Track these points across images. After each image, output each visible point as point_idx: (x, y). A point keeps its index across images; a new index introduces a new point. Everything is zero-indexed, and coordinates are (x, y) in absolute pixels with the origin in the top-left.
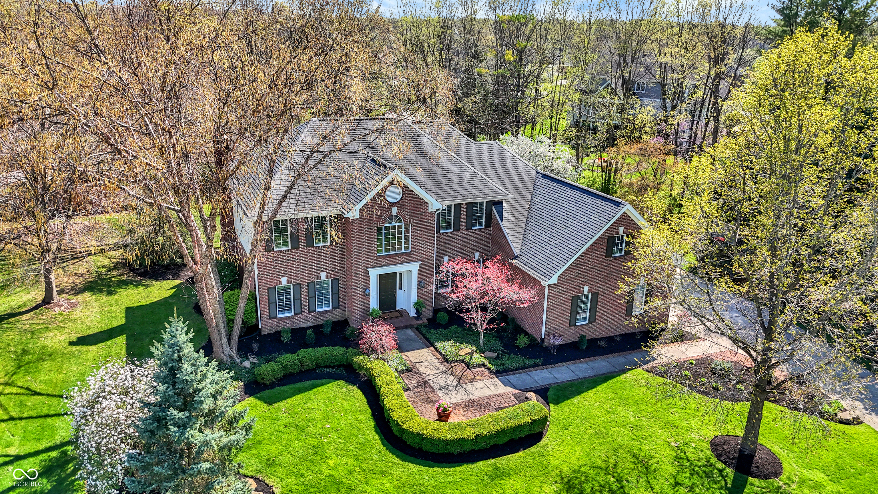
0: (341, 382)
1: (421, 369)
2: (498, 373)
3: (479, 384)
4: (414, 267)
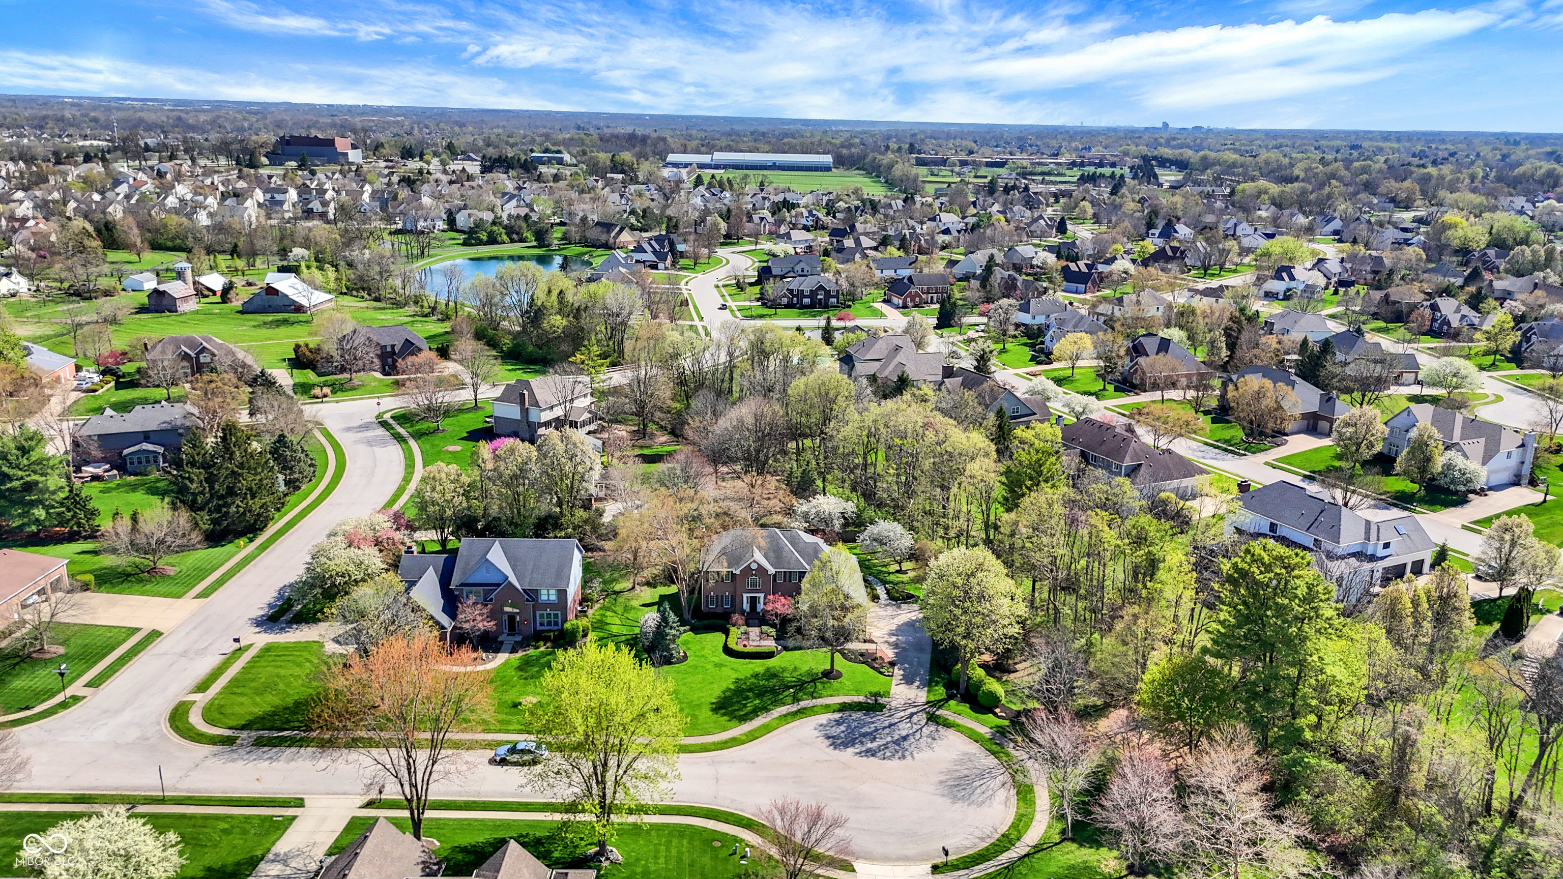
0: (720, 632)
1: (750, 634)
2: (776, 639)
3: (766, 640)
4: (762, 595)
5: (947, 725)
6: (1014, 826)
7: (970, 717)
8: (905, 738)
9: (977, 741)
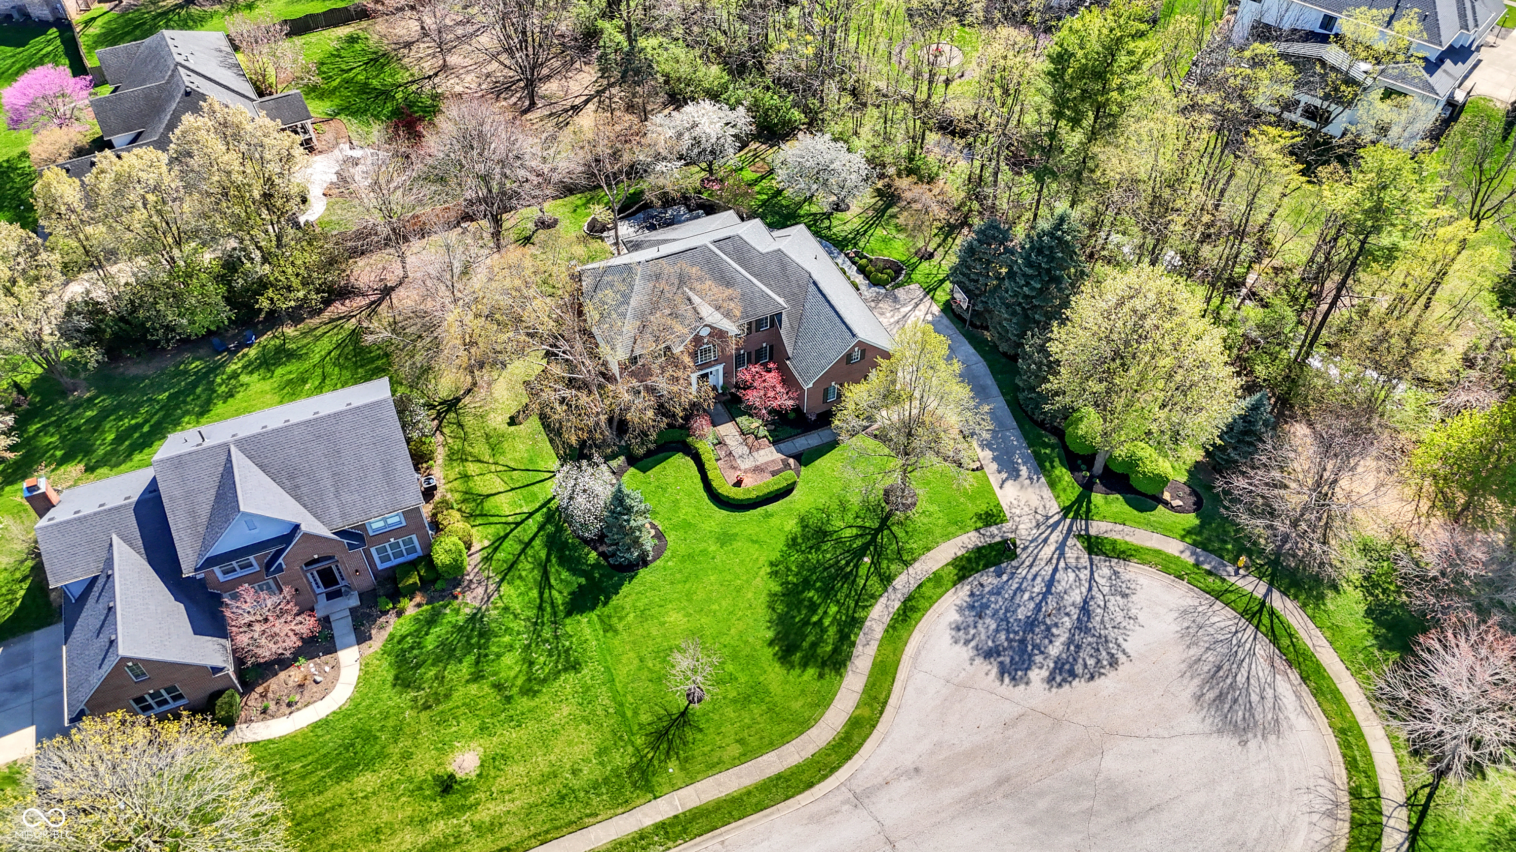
0: (680, 454)
1: (728, 442)
2: (774, 443)
3: (762, 452)
4: (720, 367)
5: (1123, 554)
6: (1351, 765)
7: (1139, 524)
8: (1085, 609)
9: (1180, 577)
